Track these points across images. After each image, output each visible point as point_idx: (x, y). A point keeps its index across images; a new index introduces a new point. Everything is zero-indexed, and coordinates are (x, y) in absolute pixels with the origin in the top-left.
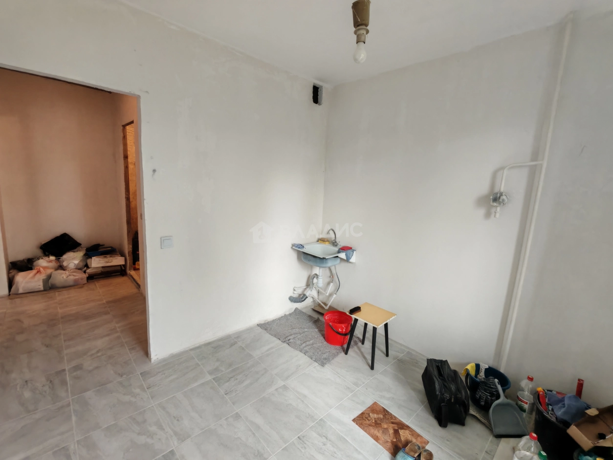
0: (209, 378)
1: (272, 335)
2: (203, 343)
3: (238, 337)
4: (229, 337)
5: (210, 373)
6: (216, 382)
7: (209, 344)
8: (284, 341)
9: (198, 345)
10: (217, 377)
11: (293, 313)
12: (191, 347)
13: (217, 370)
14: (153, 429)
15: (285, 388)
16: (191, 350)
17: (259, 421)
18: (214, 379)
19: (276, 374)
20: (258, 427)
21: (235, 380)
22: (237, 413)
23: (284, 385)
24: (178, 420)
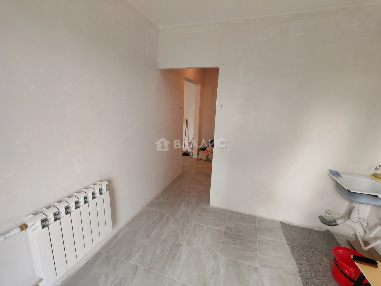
0: (223, 229)
1: (284, 234)
2: (237, 212)
3: (260, 221)
4: (254, 217)
5: (226, 228)
6: (224, 234)
7: (241, 214)
8: (289, 244)
9: (234, 211)
10: (227, 232)
11: (322, 232)
12: (230, 210)
13: (230, 229)
14: (185, 231)
15: (256, 270)
16: (230, 211)
17: (222, 270)
18: (225, 232)
19: (259, 258)
20: (218, 273)
21: (233, 240)
22: (217, 256)
23: (257, 268)
24: (194, 236)
